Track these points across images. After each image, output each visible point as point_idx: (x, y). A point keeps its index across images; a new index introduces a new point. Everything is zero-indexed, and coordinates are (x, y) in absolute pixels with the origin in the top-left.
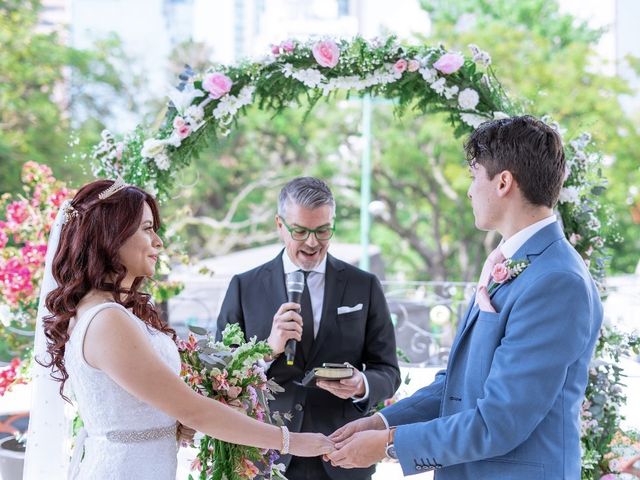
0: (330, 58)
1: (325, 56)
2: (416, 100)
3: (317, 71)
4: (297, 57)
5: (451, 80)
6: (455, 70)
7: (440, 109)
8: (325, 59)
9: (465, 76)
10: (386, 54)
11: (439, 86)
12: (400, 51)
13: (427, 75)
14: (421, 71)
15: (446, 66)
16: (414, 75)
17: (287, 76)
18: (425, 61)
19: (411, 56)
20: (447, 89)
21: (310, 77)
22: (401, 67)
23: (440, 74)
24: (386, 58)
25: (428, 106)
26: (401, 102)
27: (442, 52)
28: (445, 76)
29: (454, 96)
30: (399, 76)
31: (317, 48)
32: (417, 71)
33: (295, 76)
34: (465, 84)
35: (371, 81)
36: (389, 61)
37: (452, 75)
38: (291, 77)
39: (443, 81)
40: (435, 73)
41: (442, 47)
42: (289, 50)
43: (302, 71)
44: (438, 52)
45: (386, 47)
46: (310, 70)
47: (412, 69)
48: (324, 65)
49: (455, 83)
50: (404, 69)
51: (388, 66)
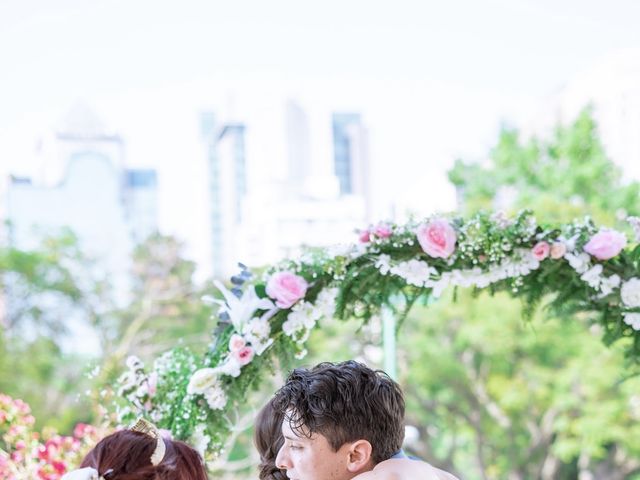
0: (443, 245)
1: (436, 242)
2: (550, 297)
3: (424, 263)
4: (395, 245)
5: (610, 267)
6: (614, 253)
7: (581, 308)
8: (435, 246)
9: (628, 260)
10: (518, 236)
11: (592, 277)
12: (539, 230)
13: (577, 262)
14: (569, 257)
15: (603, 249)
16: (559, 264)
17: (383, 272)
18: (571, 242)
19: (554, 235)
20: (604, 280)
21: (414, 272)
22: (541, 253)
23: (594, 261)
24: (518, 241)
25: (566, 306)
26: (531, 301)
27: (590, 229)
28: (601, 262)
29: (614, 289)
30: (535, 266)
31: (424, 231)
32: (563, 257)
33: (395, 271)
34: (628, 272)
35: (497, 274)
36: (523, 245)
37: (611, 261)
38: (389, 273)
39: (598, 269)
40: (587, 259)
41: (591, 223)
42: (385, 236)
43: (403, 264)
44: (585, 230)
45: (518, 226)
46: (414, 263)
47: (556, 255)
48: (434, 255)
49: (615, 271)
50: (545, 255)
51: (522, 252)
